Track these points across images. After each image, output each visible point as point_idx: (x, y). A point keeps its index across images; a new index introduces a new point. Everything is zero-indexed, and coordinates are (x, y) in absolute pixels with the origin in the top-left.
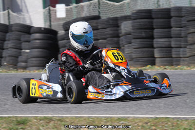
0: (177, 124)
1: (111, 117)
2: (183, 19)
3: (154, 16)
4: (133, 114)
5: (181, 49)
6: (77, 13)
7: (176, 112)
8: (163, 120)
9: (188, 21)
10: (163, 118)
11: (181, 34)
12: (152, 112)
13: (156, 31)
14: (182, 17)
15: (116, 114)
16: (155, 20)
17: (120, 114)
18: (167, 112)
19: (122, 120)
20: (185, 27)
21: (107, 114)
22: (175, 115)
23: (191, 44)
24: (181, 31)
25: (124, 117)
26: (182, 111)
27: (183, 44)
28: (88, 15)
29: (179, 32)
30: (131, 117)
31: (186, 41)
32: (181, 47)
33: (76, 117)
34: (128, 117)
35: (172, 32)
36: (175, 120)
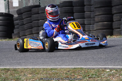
0: (88, 71)
1: (46, 68)
2: (92, 6)
3: (74, 5)
4: (60, 66)
5: (91, 26)
6: (26, 4)
7: (87, 64)
8: (79, 69)
9: (95, 8)
10: (79, 68)
11: (91, 16)
12: (72, 65)
13: (75, 14)
14: (91, 5)
15: (50, 66)
16: (75, 8)
17: (52, 66)
18: (82, 64)
19: (53, 70)
20: (93, 11)
21: (44, 66)
22: (87, 66)
23: (97, 22)
24: (91, 14)
25: (55, 68)
26: (91, 64)
27: (92, 22)
28: (32, 4)
29: (90, 15)
30: (59, 68)
31: (94, 20)
32: (91, 24)
33: (24, 68)
34: (57, 68)
35: (85, 14)
36: (87, 69)
